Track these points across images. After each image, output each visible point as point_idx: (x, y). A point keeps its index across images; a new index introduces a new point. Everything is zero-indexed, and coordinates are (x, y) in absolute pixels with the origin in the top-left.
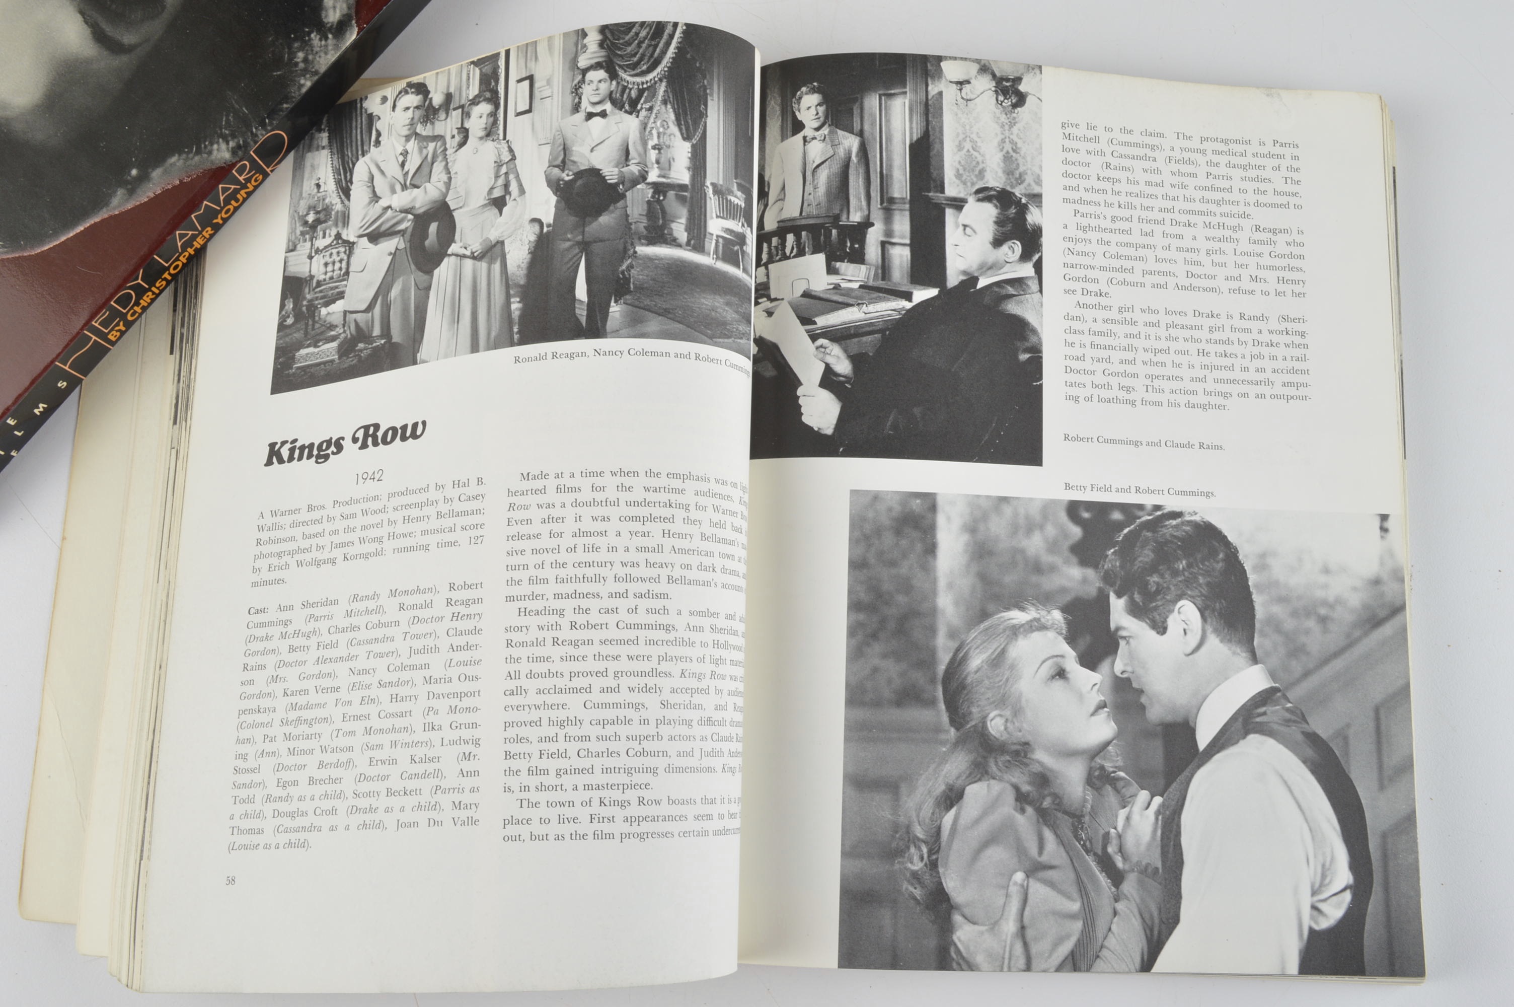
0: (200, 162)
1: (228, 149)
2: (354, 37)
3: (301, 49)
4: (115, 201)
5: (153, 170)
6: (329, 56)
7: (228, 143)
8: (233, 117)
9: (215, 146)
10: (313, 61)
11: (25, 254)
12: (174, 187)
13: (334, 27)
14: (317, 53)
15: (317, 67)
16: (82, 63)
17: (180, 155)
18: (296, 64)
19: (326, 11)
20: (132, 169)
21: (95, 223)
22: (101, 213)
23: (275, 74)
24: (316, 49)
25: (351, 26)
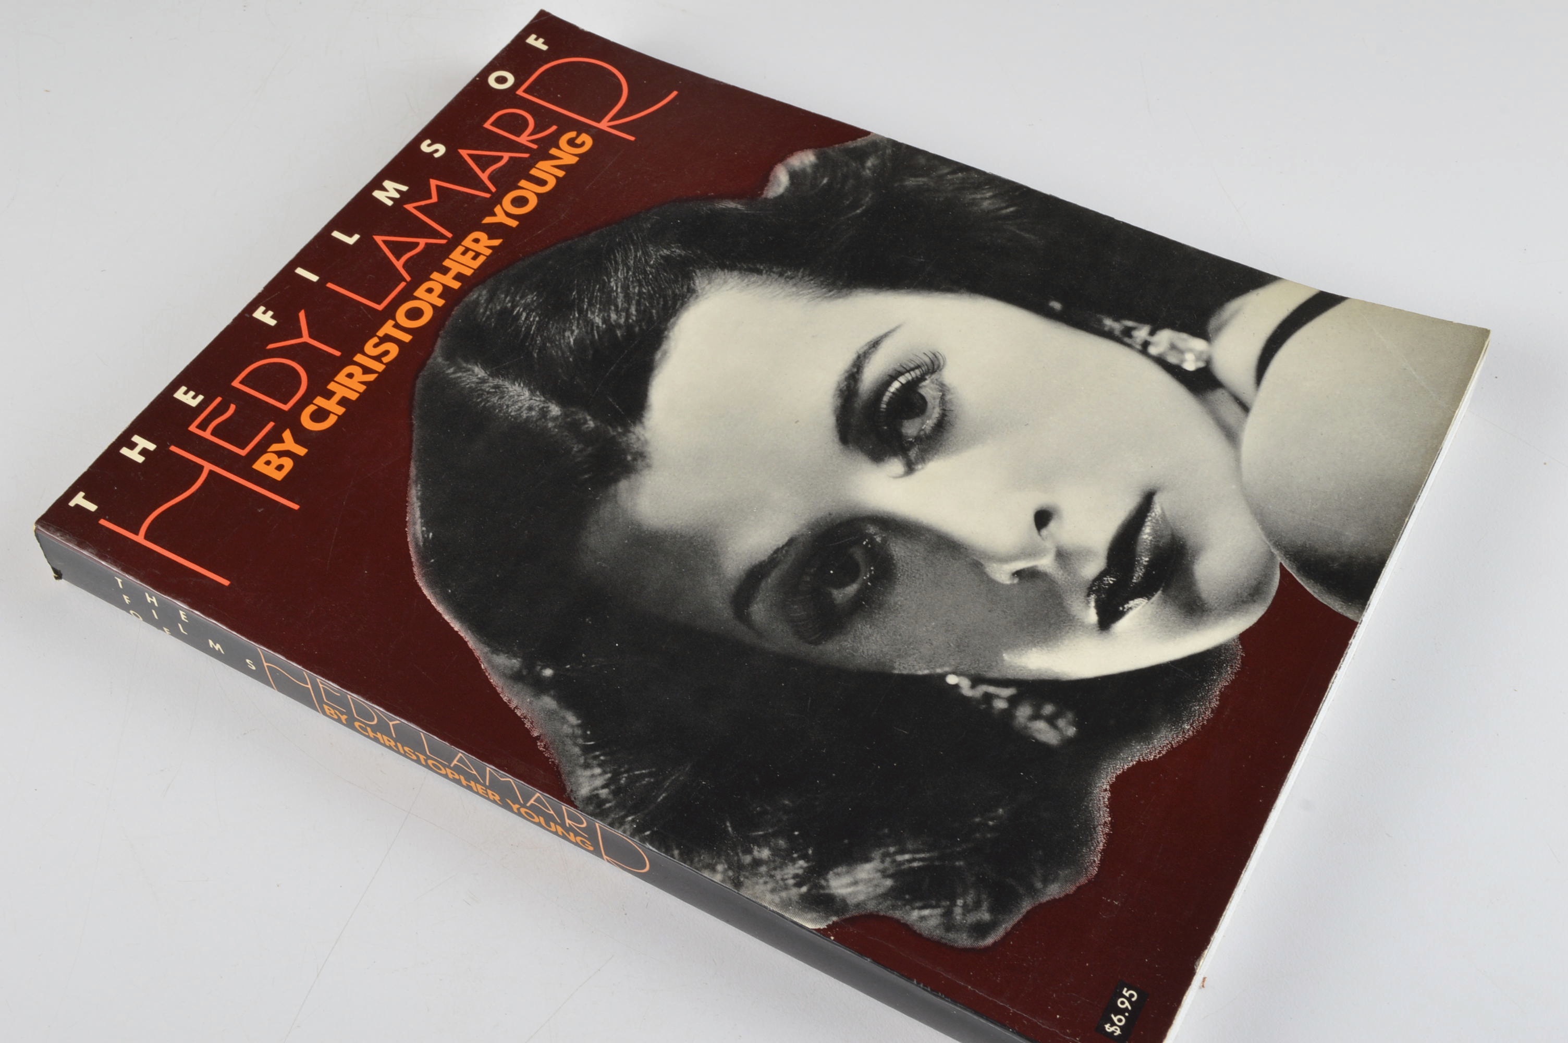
0: (571, 756)
1: (596, 789)
2: (810, 926)
3: (776, 852)
4: (501, 660)
5: (554, 697)
6: (769, 896)
7: (603, 787)
8: (649, 783)
9: (598, 771)
10: (756, 875)
11: (415, 569)
12: (528, 731)
13: (822, 892)
14: (772, 876)
15: (748, 883)
16: (712, 562)
17: (579, 726)
18: (749, 851)
19: (848, 872)
20: (553, 668)
21: (466, 643)
22: (481, 646)
23: (728, 824)
24: (778, 874)
25: (827, 918)
